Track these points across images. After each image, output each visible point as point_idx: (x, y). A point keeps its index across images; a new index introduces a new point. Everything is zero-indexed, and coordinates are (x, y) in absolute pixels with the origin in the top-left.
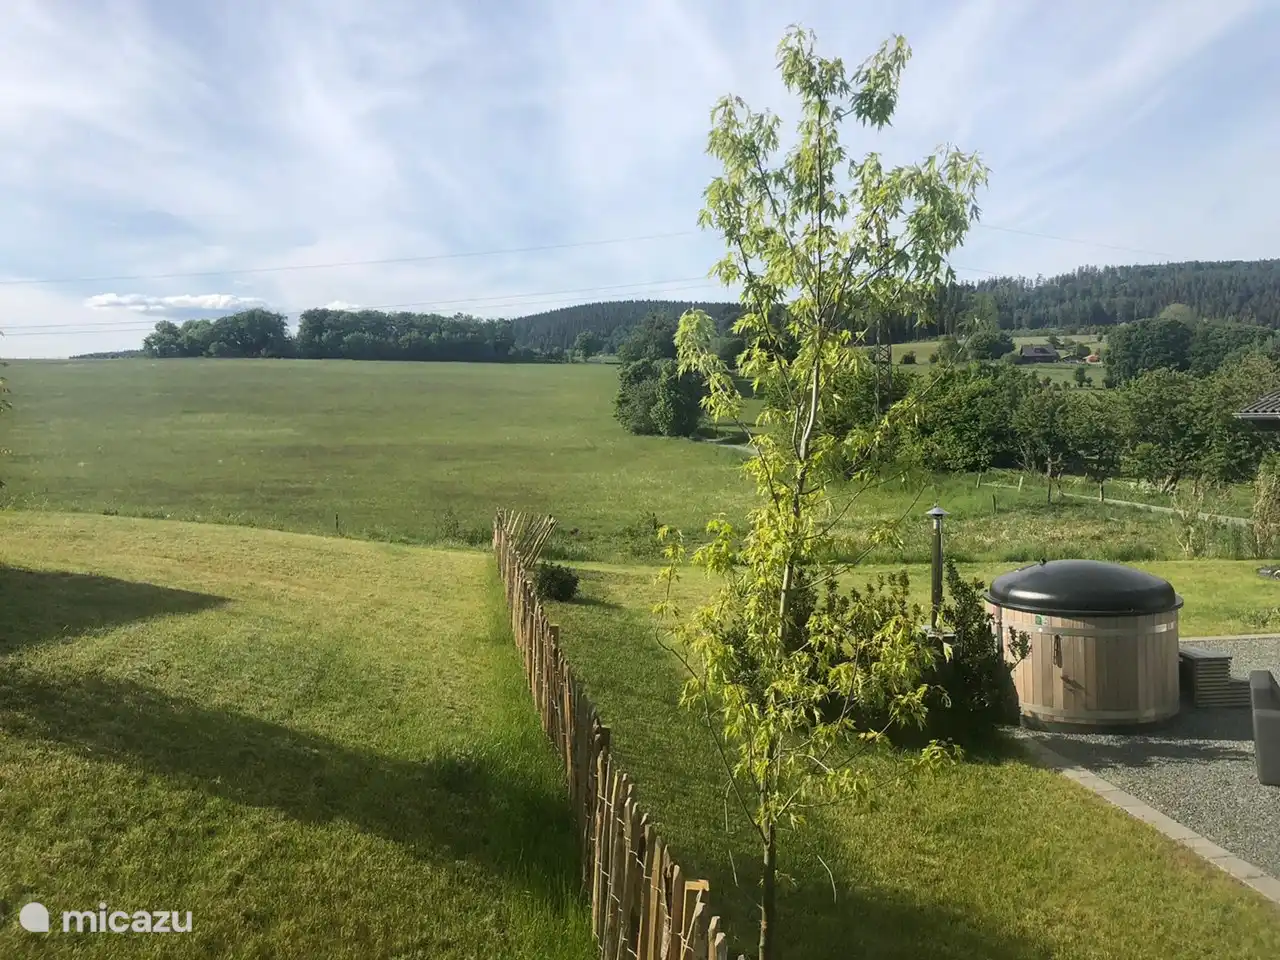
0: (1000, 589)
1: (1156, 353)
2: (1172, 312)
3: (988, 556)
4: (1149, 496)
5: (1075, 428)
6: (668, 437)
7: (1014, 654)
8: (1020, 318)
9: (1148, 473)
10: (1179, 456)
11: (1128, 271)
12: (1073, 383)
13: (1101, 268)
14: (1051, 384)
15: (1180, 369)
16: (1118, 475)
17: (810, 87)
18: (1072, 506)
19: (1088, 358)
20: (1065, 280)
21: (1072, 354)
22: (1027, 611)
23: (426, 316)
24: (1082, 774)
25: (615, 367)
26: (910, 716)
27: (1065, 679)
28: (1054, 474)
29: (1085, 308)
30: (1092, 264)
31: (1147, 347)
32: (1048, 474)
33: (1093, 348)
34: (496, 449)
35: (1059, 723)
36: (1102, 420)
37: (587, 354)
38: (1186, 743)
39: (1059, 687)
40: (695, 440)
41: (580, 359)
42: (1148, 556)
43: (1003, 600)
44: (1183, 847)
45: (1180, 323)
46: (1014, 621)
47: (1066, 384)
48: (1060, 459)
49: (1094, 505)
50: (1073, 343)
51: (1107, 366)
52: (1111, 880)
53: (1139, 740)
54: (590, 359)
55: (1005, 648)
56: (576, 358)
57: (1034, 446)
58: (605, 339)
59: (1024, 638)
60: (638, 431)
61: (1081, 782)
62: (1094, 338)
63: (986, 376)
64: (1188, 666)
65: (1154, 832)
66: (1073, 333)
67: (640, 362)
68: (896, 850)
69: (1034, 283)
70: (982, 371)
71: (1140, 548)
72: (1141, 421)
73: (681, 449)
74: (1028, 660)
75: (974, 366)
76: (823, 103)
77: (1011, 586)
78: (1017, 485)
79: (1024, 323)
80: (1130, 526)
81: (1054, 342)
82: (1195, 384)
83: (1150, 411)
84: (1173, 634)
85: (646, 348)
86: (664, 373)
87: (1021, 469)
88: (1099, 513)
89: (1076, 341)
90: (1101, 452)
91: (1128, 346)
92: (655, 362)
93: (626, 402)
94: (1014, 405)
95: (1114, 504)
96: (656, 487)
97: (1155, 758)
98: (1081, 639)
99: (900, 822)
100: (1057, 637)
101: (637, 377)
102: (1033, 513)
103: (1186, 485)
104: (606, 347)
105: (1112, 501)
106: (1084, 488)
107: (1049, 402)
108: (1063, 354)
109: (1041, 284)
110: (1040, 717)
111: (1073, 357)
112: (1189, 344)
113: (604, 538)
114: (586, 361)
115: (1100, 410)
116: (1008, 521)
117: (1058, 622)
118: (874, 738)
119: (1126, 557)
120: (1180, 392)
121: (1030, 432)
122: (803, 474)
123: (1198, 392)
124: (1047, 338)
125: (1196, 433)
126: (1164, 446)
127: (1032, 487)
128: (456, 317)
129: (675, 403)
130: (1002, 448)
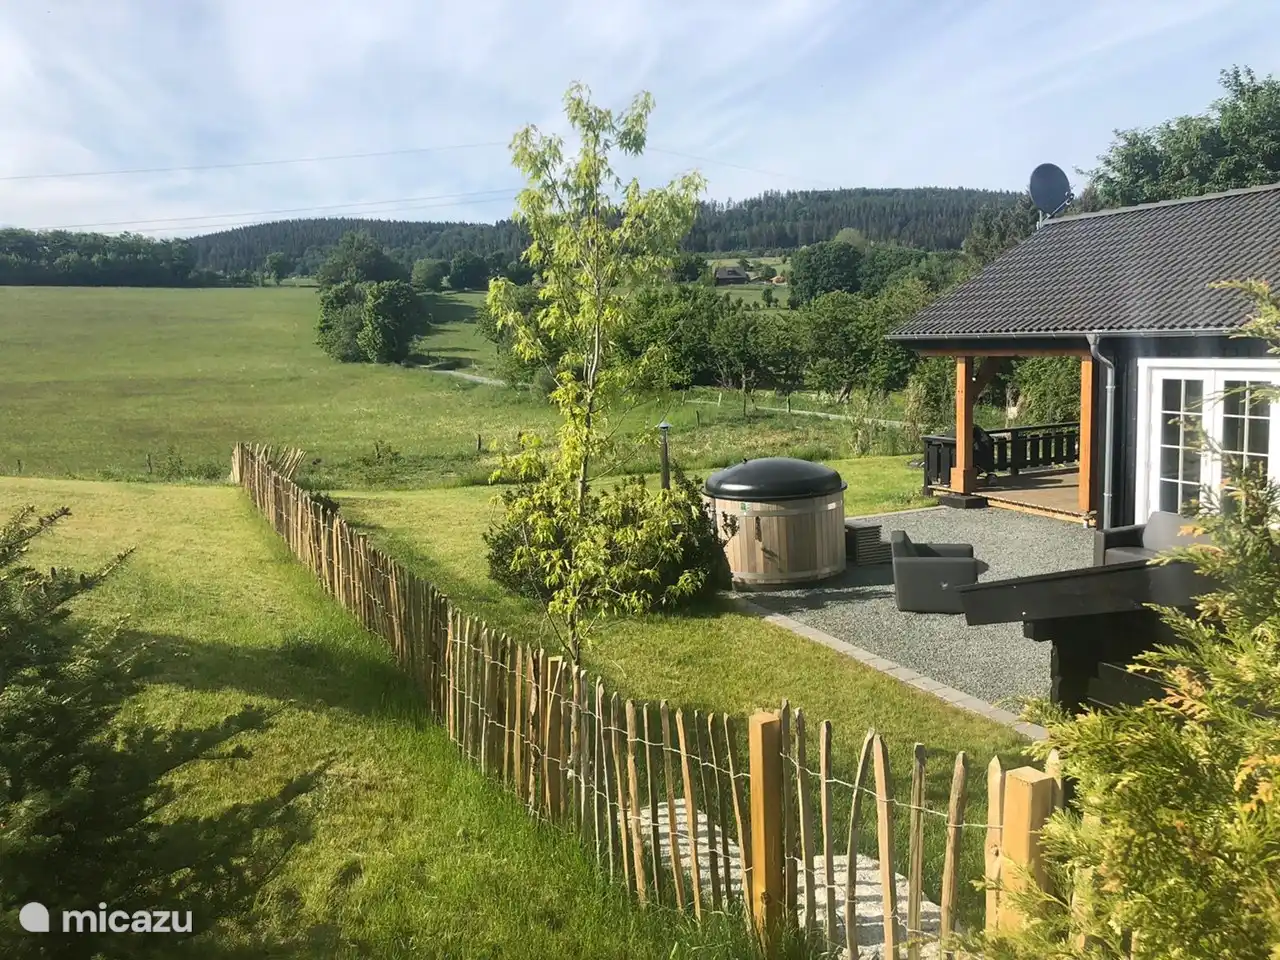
0: (714, 484)
1: (831, 274)
2: (845, 236)
3: (697, 464)
4: (829, 406)
5: (765, 345)
6: (378, 365)
7: (726, 532)
8: (713, 242)
9: (828, 386)
10: (851, 369)
11: (807, 196)
12: (762, 304)
13: (784, 193)
14: (743, 305)
15: (850, 291)
16: (803, 388)
17: (589, 127)
18: (763, 417)
19: (774, 279)
20: (753, 204)
21: (760, 276)
22: (735, 500)
23: (85, 235)
24: (778, 618)
25: (313, 290)
26: (672, 556)
27: (764, 550)
28: (748, 390)
29: (770, 232)
30: (775, 189)
31: (825, 268)
32: (743, 390)
33: (779, 270)
34: (188, 381)
35: (760, 585)
36: (788, 339)
37: (280, 276)
38: (850, 590)
39: (760, 556)
40: (408, 366)
41: (272, 281)
42: (826, 456)
43: (716, 493)
44: (847, 656)
45: (851, 247)
46: (724, 507)
47: (756, 305)
48: (752, 375)
49: (783, 416)
50: (761, 265)
51: (791, 286)
52: (800, 679)
53: (817, 591)
54: (284, 281)
55: (719, 528)
56: (267, 281)
57: (730, 365)
58: (298, 260)
59: (734, 519)
60: (345, 359)
61: (778, 624)
62: (779, 260)
63: (686, 300)
64: (853, 535)
65: (827, 649)
66: (761, 255)
67: (342, 285)
68: (650, 678)
69: (725, 207)
70: (684, 294)
71: (819, 450)
72: (820, 340)
73: (393, 376)
74: (737, 537)
75: (675, 290)
76: (597, 137)
77: (721, 482)
78: (717, 400)
79: (716, 246)
80: (813, 433)
81: (744, 264)
82: (863, 304)
83: (827, 329)
84: (840, 510)
85: (347, 271)
86: (370, 297)
87: (720, 385)
88: (788, 423)
89: (763, 263)
90: (787, 369)
91: (808, 268)
92: (358, 284)
93: (329, 327)
94: (711, 326)
95: (799, 415)
96: (371, 416)
97: (829, 602)
98: (775, 518)
99: (651, 661)
100: (757, 518)
101: (341, 301)
102: (732, 426)
103: (855, 394)
104: (299, 268)
105: (797, 412)
106: (773, 401)
107: (742, 324)
108: (752, 275)
109: (731, 207)
110: (747, 582)
111: (760, 279)
112: (860, 266)
113: (327, 470)
114: (278, 284)
115: (786, 330)
116: (710, 434)
117: (758, 506)
118: (648, 574)
119: (810, 458)
120: (851, 312)
121: (726, 352)
122: (592, 399)
123: (864, 310)
124: (738, 260)
125: (864, 348)
126: (838, 360)
127: (730, 402)
128: (122, 236)
129: (384, 329)
130: (702, 367)
